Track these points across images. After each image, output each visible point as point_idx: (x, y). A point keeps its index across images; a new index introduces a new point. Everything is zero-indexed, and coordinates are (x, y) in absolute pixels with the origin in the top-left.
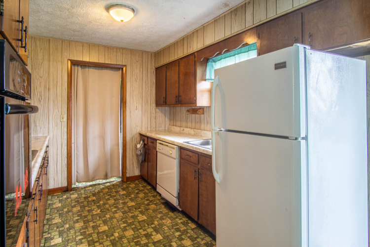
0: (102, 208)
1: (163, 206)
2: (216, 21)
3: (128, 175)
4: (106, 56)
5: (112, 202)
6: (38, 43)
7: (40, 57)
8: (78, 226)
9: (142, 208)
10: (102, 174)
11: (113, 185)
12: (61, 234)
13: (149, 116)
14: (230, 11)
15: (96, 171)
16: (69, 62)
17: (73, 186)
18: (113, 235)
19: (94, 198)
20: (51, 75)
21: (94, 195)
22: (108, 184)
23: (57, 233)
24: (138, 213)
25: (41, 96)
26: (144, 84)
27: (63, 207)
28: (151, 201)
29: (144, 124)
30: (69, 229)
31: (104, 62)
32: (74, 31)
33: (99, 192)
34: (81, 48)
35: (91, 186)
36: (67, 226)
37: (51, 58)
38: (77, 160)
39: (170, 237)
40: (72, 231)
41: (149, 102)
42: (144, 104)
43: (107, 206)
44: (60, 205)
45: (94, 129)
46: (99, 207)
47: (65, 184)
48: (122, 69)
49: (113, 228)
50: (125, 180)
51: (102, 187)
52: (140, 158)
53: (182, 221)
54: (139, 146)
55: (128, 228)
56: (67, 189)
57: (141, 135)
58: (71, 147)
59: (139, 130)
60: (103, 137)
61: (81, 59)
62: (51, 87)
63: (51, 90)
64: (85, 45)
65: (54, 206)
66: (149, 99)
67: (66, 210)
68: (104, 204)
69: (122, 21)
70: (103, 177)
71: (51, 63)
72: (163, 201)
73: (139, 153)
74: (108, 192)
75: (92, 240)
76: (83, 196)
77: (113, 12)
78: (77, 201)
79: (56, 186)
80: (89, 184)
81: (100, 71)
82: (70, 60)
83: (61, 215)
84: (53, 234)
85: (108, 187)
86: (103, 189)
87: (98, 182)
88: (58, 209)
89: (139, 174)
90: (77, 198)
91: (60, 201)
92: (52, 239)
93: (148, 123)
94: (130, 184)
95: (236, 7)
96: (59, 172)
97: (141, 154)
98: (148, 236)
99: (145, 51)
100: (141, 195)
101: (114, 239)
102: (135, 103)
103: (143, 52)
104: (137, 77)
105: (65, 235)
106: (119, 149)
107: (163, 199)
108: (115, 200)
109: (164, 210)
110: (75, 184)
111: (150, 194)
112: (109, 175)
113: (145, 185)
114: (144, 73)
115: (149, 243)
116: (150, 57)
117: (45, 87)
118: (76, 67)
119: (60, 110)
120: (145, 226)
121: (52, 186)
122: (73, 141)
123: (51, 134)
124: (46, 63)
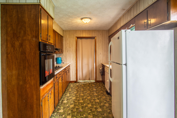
0: (84, 89)
1: (105, 92)
2: (124, 15)
3: (97, 80)
4: (89, 34)
5: (88, 88)
6: (67, 32)
7: (67, 37)
8: (75, 92)
9: (98, 91)
10: (88, 78)
11: (91, 83)
12: (70, 94)
13: (106, 57)
14: (127, 11)
15: (86, 77)
16: (76, 38)
17: (78, 81)
18: (84, 97)
19: (83, 86)
20: (71, 43)
21: (84, 85)
22: (90, 82)
23: (69, 93)
24: (95, 93)
25: (68, 50)
26: (104, 44)
27: (73, 87)
28: (102, 90)
29: (104, 60)
30: (72, 93)
31: (88, 36)
32: (75, 27)
33: (85, 84)
34: (80, 32)
35: (84, 82)
36: (72, 92)
37: (71, 37)
38: (79, 72)
39: (102, 102)
40: (73, 94)
41: (106, 51)
42: (103, 52)
43: (86, 89)
44: (72, 86)
45: (85, 61)
46: (83, 89)
47: (75, 80)
48: (95, 38)
49: (85, 95)
50: (96, 82)
51: (87, 83)
52: (101, 73)
53: (109, 98)
54: (101, 69)
55: (89, 96)
56: (76, 82)
57: (102, 65)
58: (77, 67)
59: (101, 62)
60: (88, 64)
61: (80, 36)
62: (71, 47)
63: (71, 48)
64: (81, 31)
65: (71, 86)
66: (106, 50)
67: (73, 88)
68: (85, 88)
69: (86, 23)
70: (88, 79)
71: (71, 39)
72: (106, 91)
73: (101, 71)
74: (88, 85)
75: (77, 97)
76: (80, 85)
77: (83, 20)
78: (78, 86)
79: (73, 80)
80: (83, 81)
81: (87, 40)
82: (76, 37)
83: (72, 89)
84: (68, 93)
85: (89, 83)
86: (88, 83)
87: (86, 81)
88: (71, 87)
89: (102, 80)
90: (78, 85)
91: (73, 85)
92: (67, 94)
93: (105, 60)
94: (98, 83)
95: (128, 9)
96: (74, 76)
97: (101, 72)
98: (94, 100)
99: (104, 30)
100: (100, 87)
101: (84, 98)
102: (100, 51)
103: (103, 30)
104: (101, 41)
105: (71, 94)
106: (94, 69)
107: (107, 90)
108: (90, 87)
109: (105, 93)
110: (79, 81)
111: (103, 88)
112: (91, 79)
113: (103, 84)
114: (104, 39)
115: (94, 102)
116: (106, 32)
117: (69, 47)
118: (79, 39)
119: (73, 54)
120: (95, 97)
121: (71, 80)
122: (78, 66)
123: (71, 63)
124: (69, 39)
